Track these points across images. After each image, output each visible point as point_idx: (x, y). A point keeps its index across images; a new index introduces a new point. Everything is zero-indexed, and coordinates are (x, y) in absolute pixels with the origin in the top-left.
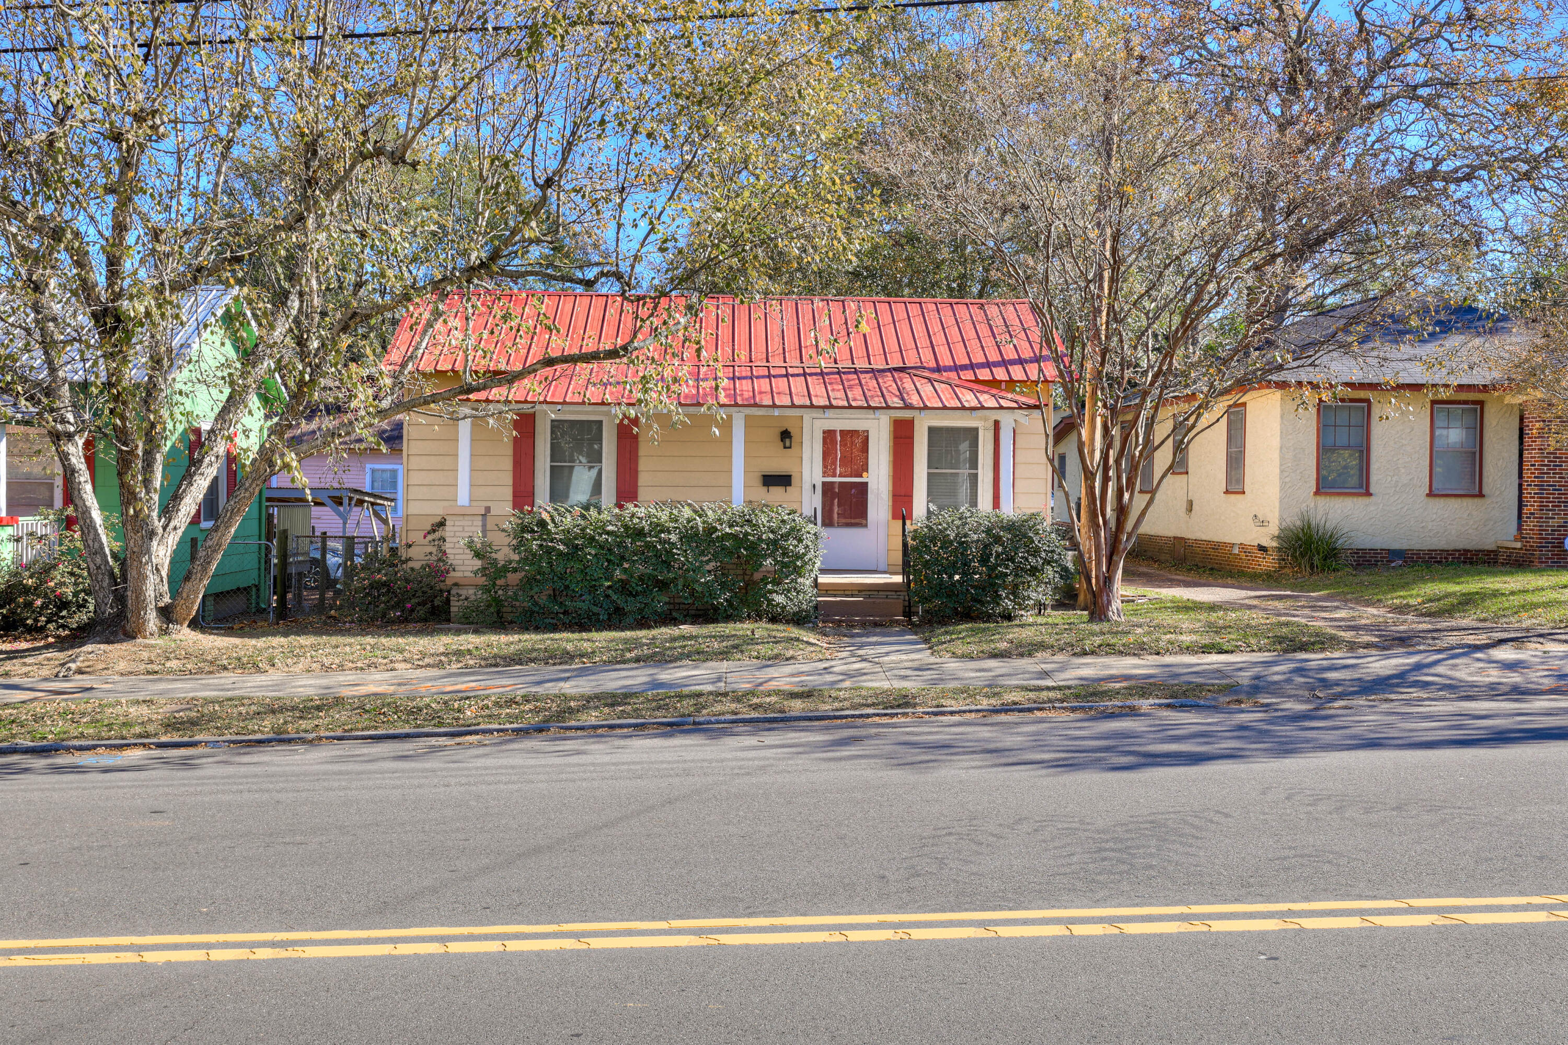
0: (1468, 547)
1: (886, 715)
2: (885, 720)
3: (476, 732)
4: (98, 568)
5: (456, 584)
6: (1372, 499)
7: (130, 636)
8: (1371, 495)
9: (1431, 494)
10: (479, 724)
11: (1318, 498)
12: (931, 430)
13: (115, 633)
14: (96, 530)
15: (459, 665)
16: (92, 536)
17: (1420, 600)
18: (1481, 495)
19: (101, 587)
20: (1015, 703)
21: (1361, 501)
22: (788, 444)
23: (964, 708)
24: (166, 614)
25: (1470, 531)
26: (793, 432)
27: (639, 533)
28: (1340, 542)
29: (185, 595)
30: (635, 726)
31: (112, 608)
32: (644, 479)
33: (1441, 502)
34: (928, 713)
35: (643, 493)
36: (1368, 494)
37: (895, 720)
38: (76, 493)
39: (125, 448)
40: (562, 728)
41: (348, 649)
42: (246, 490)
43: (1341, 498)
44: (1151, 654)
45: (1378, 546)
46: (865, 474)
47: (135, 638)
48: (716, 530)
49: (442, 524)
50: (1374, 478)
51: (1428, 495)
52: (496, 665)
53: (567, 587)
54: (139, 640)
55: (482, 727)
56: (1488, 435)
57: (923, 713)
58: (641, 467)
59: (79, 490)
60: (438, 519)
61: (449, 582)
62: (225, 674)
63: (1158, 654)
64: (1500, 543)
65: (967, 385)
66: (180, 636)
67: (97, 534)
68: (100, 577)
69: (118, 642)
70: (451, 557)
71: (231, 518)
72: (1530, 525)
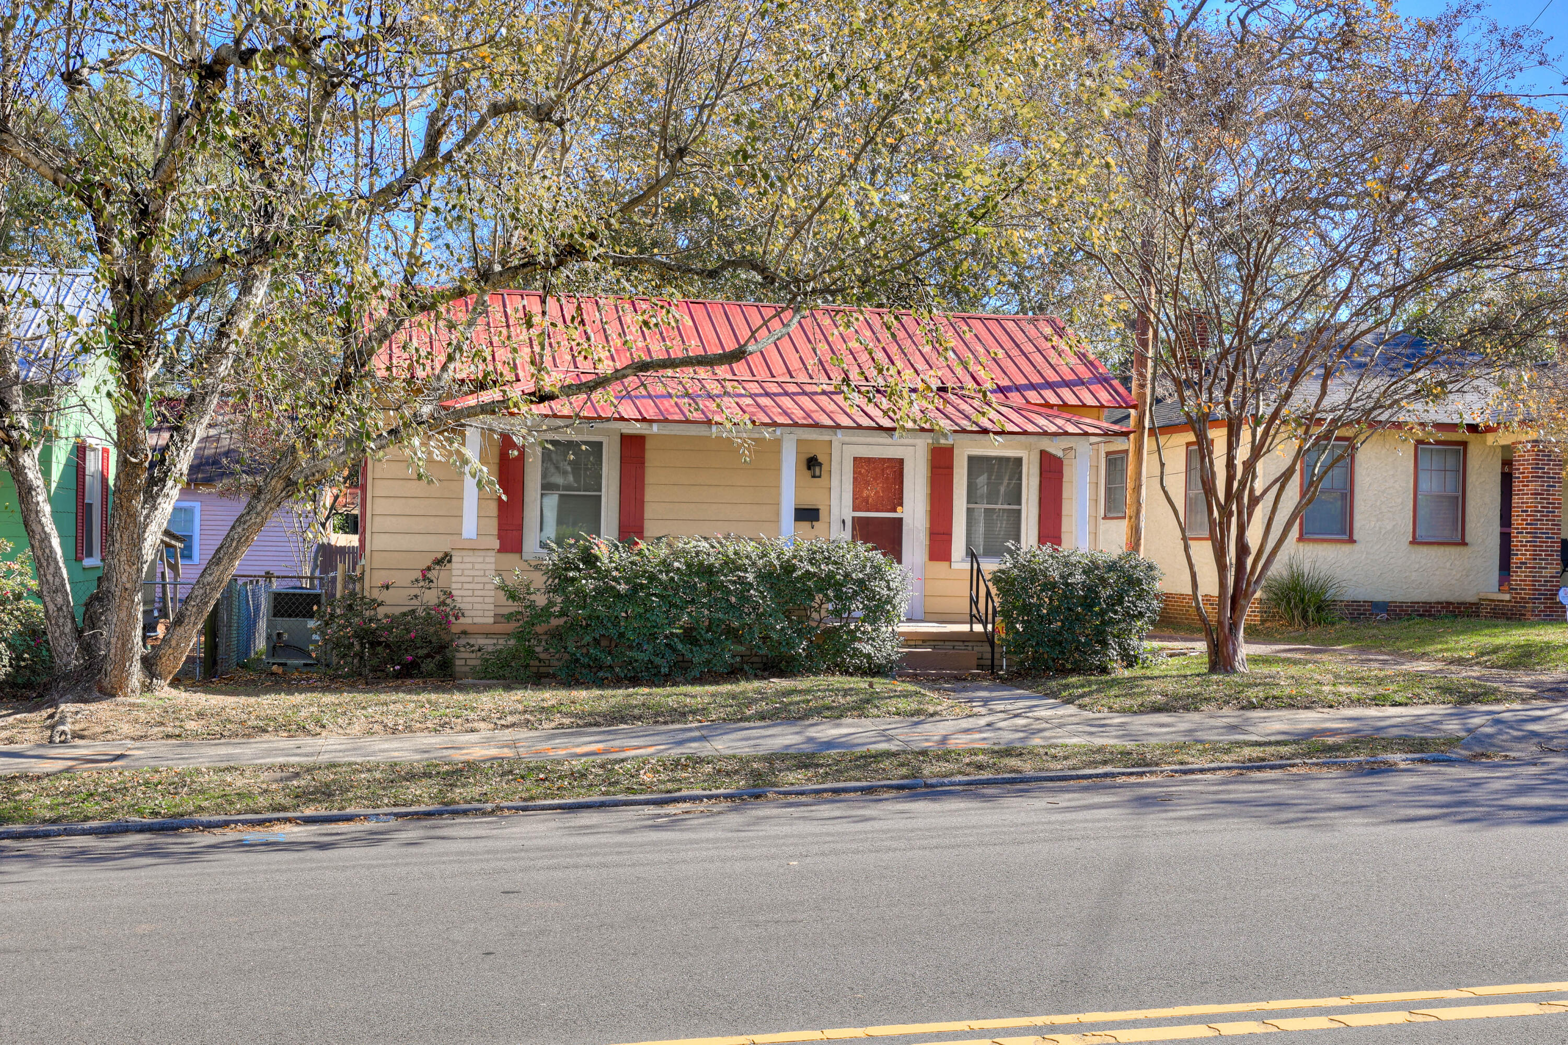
0: (1451, 600)
1: (1132, 774)
2: (1133, 779)
3: (684, 799)
4: (60, 609)
5: (464, 633)
6: (1356, 547)
7: (108, 693)
8: (1355, 542)
9: (1414, 542)
10: (680, 790)
11: (1301, 544)
12: (971, 459)
13: (88, 690)
14: (57, 563)
15: (553, 725)
16: (52, 569)
17: (1472, 653)
18: (1463, 543)
19: (62, 633)
20: (1263, 760)
21: (1347, 548)
22: (817, 473)
23: (1206, 766)
24: (149, 664)
25: (1453, 582)
26: (821, 459)
27: (707, 571)
28: (1332, 591)
29: (173, 643)
30: (862, 789)
31: (77, 659)
32: (651, 511)
33: (1425, 550)
34: (1176, 771)
35: (651, 529)
36: (1352, 541)
37: (1145, 779)
38: (33, 516)
39: (133, 460)
40: (780, 793)
41: (399, 706)
42: (258, 514)
43: (1325, 545)
44: (1324, 707)
45: (1361, 598)
46: (899, 508)
47: (114, 696)
48: (794, 568)
49: (444, 560)
50: (1357, 525)
51: (1411, 543)
52: (597, 724)
53: (622, 635)
54: (120, 699)
55: (684, 793)
56: (1472, 479)
57: (1172, 771)
58: (647, 498)
59: (37, 512)
60: (440, 556)
61: (455, 629)
62: (266, 737)
63: (1331, 707)
64: (1482, 596)
65: (1036, 408)
66: (163, 695)
67: (58, 568)
68: (61, 620)
69: (94, 701)
70: (459, 599)
71: (237, 548)
72: (1519, 576)
